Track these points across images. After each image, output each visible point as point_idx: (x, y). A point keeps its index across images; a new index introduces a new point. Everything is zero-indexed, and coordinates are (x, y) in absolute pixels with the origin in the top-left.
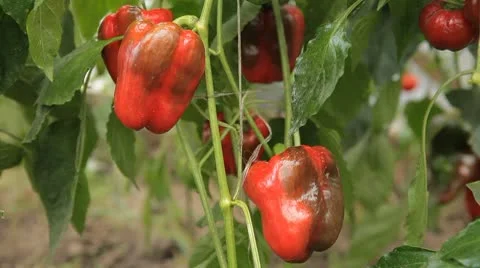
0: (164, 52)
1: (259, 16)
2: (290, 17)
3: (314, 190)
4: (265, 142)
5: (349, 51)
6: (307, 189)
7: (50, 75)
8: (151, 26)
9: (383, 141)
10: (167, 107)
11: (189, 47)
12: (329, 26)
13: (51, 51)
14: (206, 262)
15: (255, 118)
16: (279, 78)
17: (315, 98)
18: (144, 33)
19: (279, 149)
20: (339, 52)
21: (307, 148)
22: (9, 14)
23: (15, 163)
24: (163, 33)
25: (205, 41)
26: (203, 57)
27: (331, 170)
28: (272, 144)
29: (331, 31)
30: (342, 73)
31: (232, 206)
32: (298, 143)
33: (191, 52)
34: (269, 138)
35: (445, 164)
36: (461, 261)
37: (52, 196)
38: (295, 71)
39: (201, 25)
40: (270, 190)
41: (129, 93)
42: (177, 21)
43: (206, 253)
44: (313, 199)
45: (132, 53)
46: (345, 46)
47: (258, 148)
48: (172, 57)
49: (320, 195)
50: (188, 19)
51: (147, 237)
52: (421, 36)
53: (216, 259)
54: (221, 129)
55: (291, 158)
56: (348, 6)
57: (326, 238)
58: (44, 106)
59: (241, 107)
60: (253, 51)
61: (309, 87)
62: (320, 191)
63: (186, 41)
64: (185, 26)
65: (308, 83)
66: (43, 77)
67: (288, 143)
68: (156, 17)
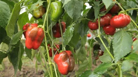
0: (35, 33)
1: (56, 24)
2: (63, 24)
3: (68, 60)
4: (58, 50)
5: (74, 31)
6: (67, 60)
7: (12, 38)
8: (32, 27)
9: (84, 48)
10: (36, 44)
11: (40, 32)
12: (70, 26)
13: (12, 33)
14: (47, 76)
15: (56, 45)
16: (61, 37)
17: (67, 41)
18: (31, 29)
19: (61, 51)
20: (72, 32)
21: (67, 51)
22: (2, 26)
23: (6, 57)
24: (35, 29)
25: (44, 30)
26: (44, 33)
27: (72, 55)
28: (59, 50)
29: (70, 27)
30: (72, 36)
31: (51, 64)
32: (65, 50)
33: (41, 33)
34: (59, 49)
35: (96, 52)
36: (97, 73)
37: (15, 64)
38: (63, 36)
39: (43, 27)
40: (59, 60)
41: (28, 42)
42: (38, 26)
43: (47, 74)
44: (68, 62)
45: (29, 33)
46: (73, 30)
47: (57, 51)
48: (37, 34)
49: (69, 61)
50: (41, 26)
51: (37, 70)
52: (88, 28)
53: (49, 75)
54: (48, 48)
55: (63, 54)
56: (73, 22)
57: (71, 69)
58: (11, 45)
59: (53, 43)
60: (55, 31)
61: (66, 39)
62: (69, 60)
63: (40, 30)
64: (40, 27)
65: (66, 38)
66: (10, 39)
67: (63, 50)
68: (34, 25)
